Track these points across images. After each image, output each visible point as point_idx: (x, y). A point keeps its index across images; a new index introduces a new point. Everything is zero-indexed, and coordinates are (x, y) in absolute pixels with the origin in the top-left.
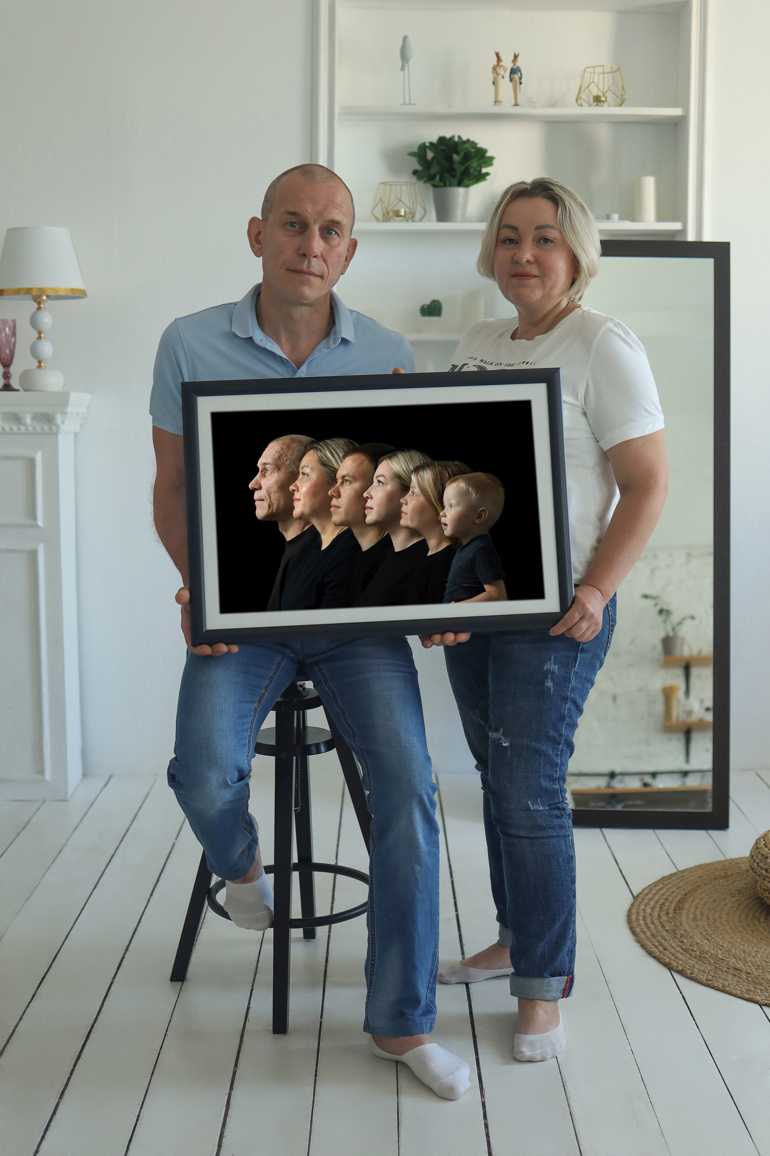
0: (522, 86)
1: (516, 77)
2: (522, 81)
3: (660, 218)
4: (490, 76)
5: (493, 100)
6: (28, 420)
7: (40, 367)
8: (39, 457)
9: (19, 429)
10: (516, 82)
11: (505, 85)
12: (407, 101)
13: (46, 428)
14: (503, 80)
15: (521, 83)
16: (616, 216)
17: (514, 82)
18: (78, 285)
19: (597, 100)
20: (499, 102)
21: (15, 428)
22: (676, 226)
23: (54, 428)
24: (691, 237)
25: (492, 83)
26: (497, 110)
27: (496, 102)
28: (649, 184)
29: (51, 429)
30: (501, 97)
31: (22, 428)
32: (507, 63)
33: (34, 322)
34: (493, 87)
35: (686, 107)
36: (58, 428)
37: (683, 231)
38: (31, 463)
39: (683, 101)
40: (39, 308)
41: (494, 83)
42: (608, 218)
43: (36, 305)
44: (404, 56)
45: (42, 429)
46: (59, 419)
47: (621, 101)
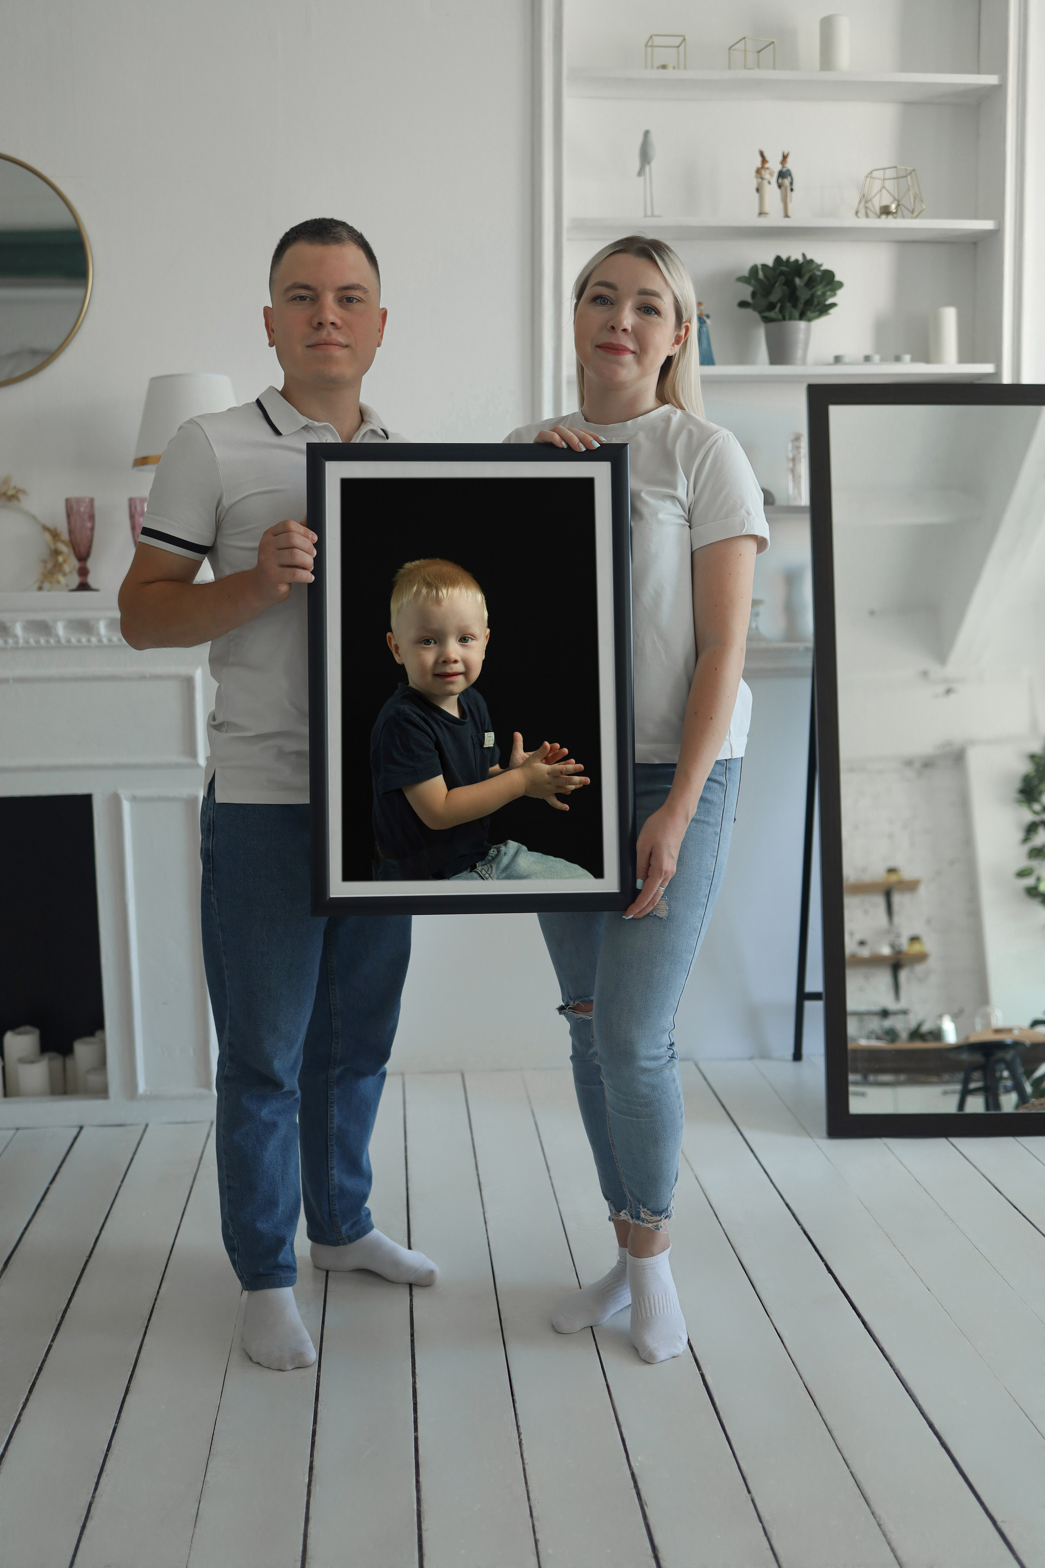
0: (794, 193)
1: (787, 182)
2: (795, 186)
3: (963, 358)
5: (757, 211)
8: (199, 676)
10: (786, 188)
11: (772, 191)
12: (649, 213)
14: (770, 186)
15: (792, 190)
16: (907, 357)
17: (783, 188)
19: (885, 211)
20: (766, 214)
22: (987, 368)
24: (1008, 379)
25: (754, 191)
26: (763, 222)
27: (761, 214)
28: (950, 317)
30: (767, 208)
32: (775, 166)
34: (756, 195)
35: (1000, 218)
37: (998, 373)
38: (188, 683)
39: (998, 213)
41: (758, 190)
42: (898, 359)
44: (645, 156)
47: (913, 213)
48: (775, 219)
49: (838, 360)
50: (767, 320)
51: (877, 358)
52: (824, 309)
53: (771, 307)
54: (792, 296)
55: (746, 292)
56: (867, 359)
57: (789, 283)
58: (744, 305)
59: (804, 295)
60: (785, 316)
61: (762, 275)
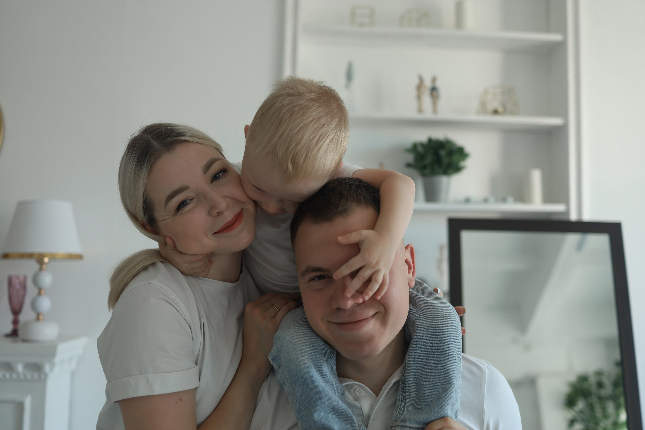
1: (435, 93)
2: (440, 97)
3: (545, 201)
5: (417, 110)
6: (20, 368)
7: (38, 319)
8: (28, 402)
9: (11, 376)
10: (435, 97)
13: (36, 376)
14: (425, 96)
15: (438, 99)
16: (510, 200)
17: (433, 98)
18: (75, 249)
19: (496, 112)
20: (422, 112)
21: (8, 375)
22: (561, 208)
23: (43, 376)
24: (573, 217)
25: (416, 98)
27: (420, 111)
28: (536, 175)
29: (40, 376)
30: (423, 108)
31: (15, 376)
32: (428, 83)
33: (35, 281)
34: (417, 101)
35: (566, 118)
36: (46, 375)
38: (20, 407)
39: (564, 114)
40: (41, 269)
41: (418, 98)
42: (504, 200)
43: (37, 267)
44: (349, 76)
45: (32, 376)
46: (47, 368)
47: (513, 113)
48: (428, 115)
49: (467, 201)
50: (424, 175)
51: (491, 199)
52: (457, 169)
53: (425, 167)
54: (438, 161)
55: (410, 158)
56: (486, 201)
57: (436, 154)
58: (409, 165)
59: (445, 160)
60: (434, 173)
61: (420, 149)
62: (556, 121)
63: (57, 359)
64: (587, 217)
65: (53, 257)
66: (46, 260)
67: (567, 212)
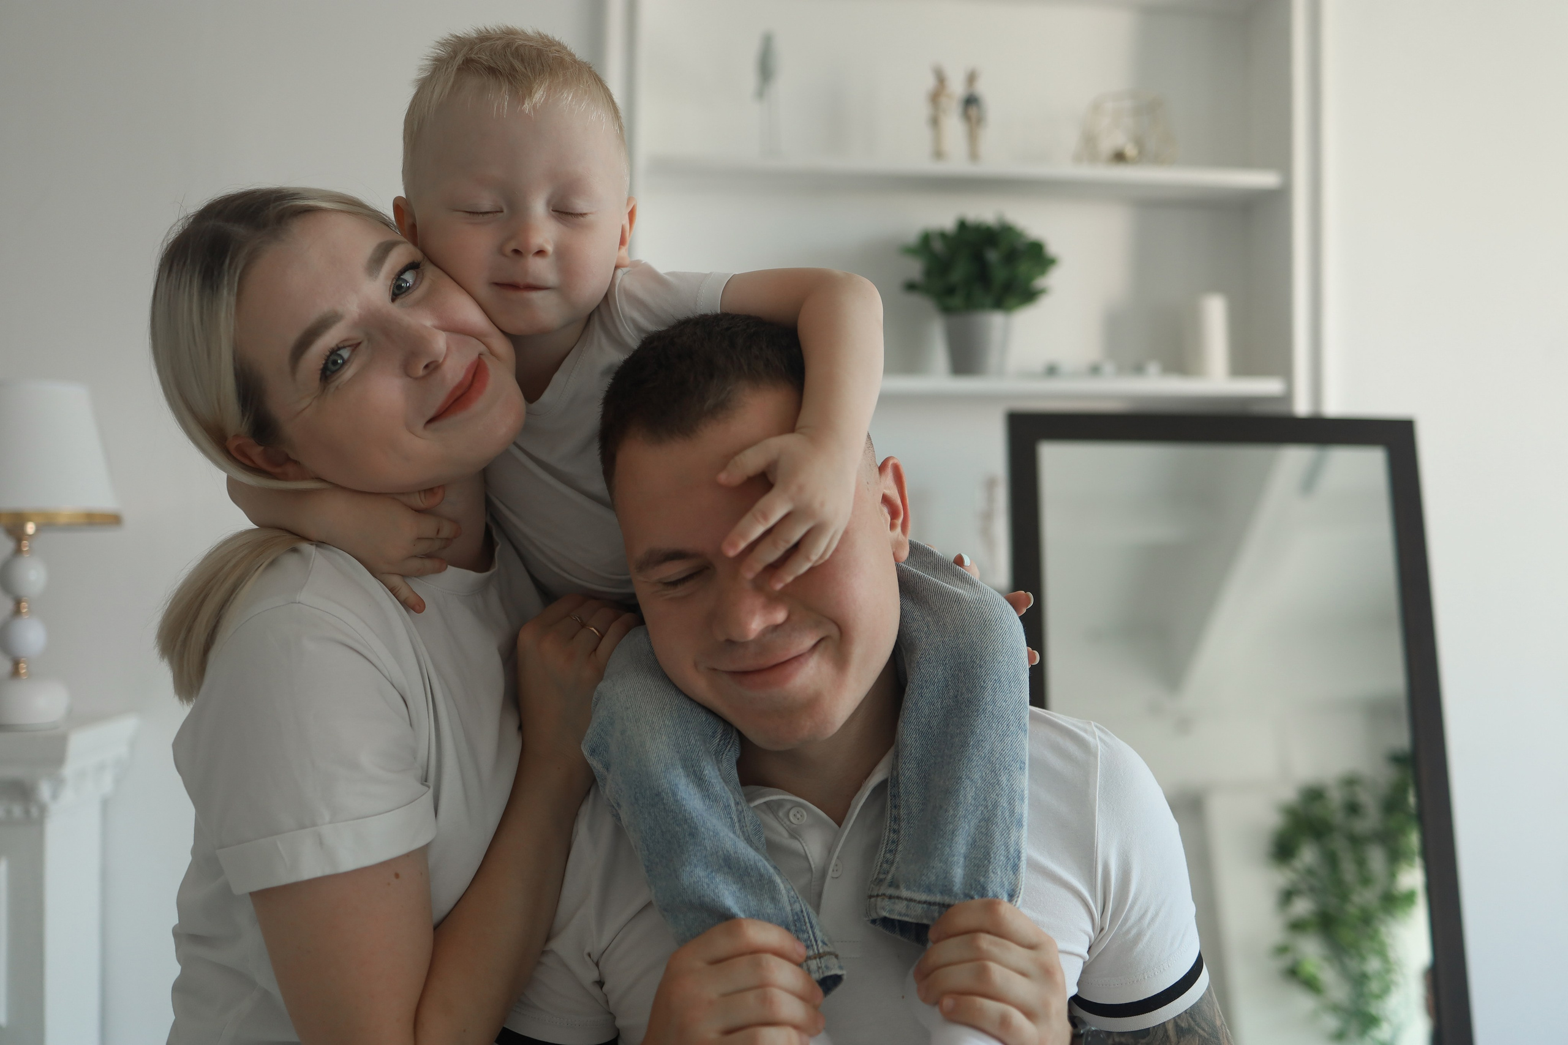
0: (985, 129)
1: (973, 111)
2: (986, 119)
3: (1236, 371)
4: (923, 110)
5: (930, 151)
7: (15, 672)
8: (2, 873)
10: (973, 121)
11: (954, 125)
13: (17, 810)
14: (951, 117)
15: (982, 125)
16: (1153, 369)
17: (969, 121)
18: (103, 501)
19: (1119, 157)
20: (943, 155)
22: (1273, 386)
23: (34, 811)
24: (1302, 407)
25: (928, 123)
27: (938, 154)
28: (1215, 310)
29: (27, 812)
30: (945, 147)
32: (957, 88)
33: (7, 581)
34: (931, 129)
35: (1288, 171)
36: (43, 809)
39: (1283, 162)
40: (18, 551)
41: (932, 123)
42: (1139, 369)
43: (9, 545)
44: (766, 69)
45: (9, 812)
46: (45, 790)
47: (1161, 160)
48: (957, 163)
49: (1052, 371)
50: (947, 310)
51: (1108, 368)
52: (1028, 295)
53: (950, 291)
54: (982, 276)
55: (914, 269)
56: (1095, 370)
57: (978, 258)
58: (911, 287)
59: (1000, 274)
60: (971, 305)
61: (938, 246)
62: (1263, 179)
63: (69, 770)
64: (1335, 406)
65: (48, 523)
66: (30, 528)
67: (1288, 397)
